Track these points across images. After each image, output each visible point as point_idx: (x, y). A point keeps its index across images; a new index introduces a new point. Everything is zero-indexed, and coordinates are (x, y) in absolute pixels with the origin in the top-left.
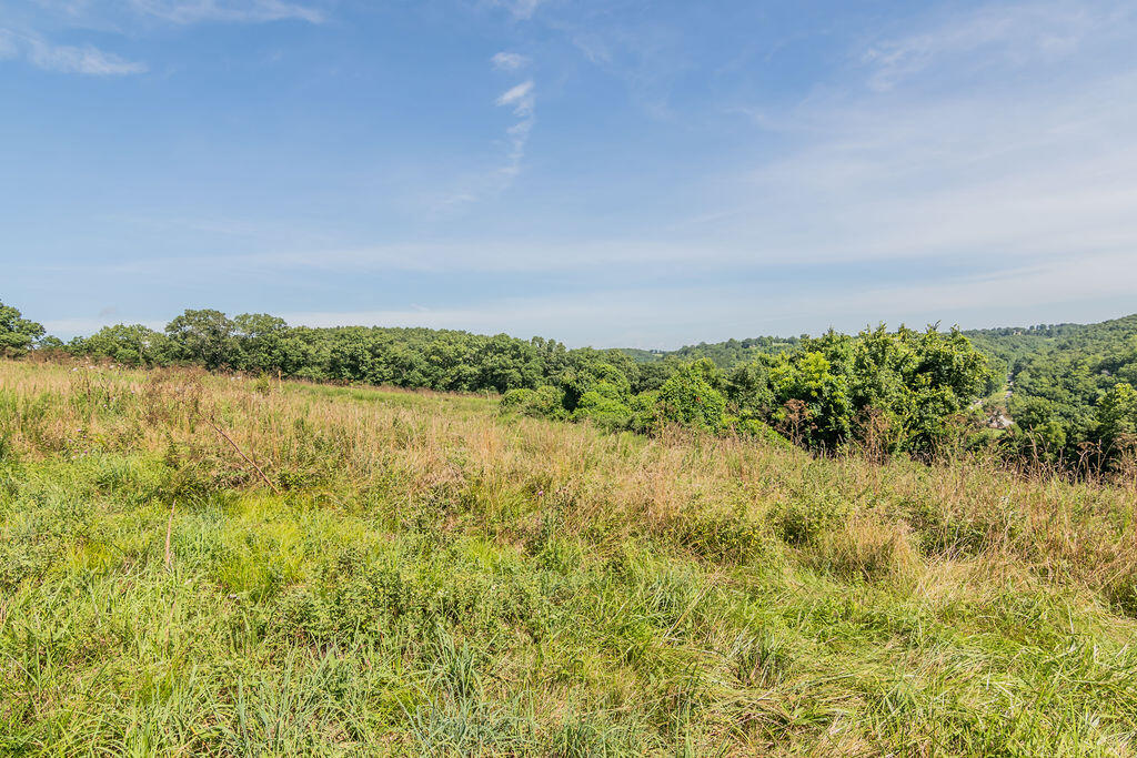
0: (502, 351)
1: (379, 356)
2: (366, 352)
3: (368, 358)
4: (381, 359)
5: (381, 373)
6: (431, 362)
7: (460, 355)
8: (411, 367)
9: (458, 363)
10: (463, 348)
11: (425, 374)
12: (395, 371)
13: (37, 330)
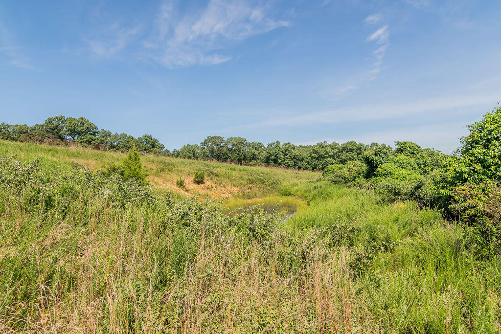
0: (351, 150)
1: (287, 155)
2: (281, 153)
3: (282, 156)
4: (288, 156)
5: (287, 163)
6: (312, 157)
7: (327, 153)
8: (302, 160)
9: (326, 157)
10: (329, 150)
11: (309, 163)
12: (295, 163)
13: (162, 147)
